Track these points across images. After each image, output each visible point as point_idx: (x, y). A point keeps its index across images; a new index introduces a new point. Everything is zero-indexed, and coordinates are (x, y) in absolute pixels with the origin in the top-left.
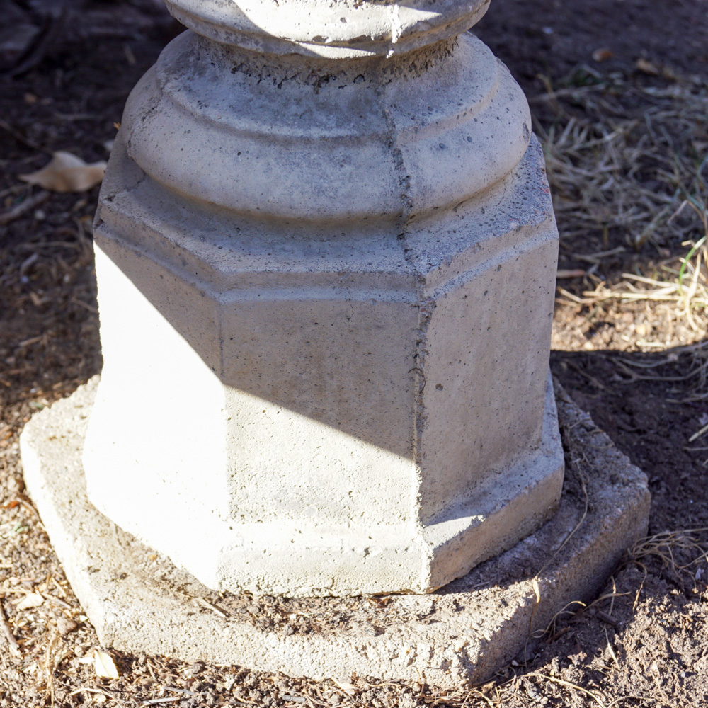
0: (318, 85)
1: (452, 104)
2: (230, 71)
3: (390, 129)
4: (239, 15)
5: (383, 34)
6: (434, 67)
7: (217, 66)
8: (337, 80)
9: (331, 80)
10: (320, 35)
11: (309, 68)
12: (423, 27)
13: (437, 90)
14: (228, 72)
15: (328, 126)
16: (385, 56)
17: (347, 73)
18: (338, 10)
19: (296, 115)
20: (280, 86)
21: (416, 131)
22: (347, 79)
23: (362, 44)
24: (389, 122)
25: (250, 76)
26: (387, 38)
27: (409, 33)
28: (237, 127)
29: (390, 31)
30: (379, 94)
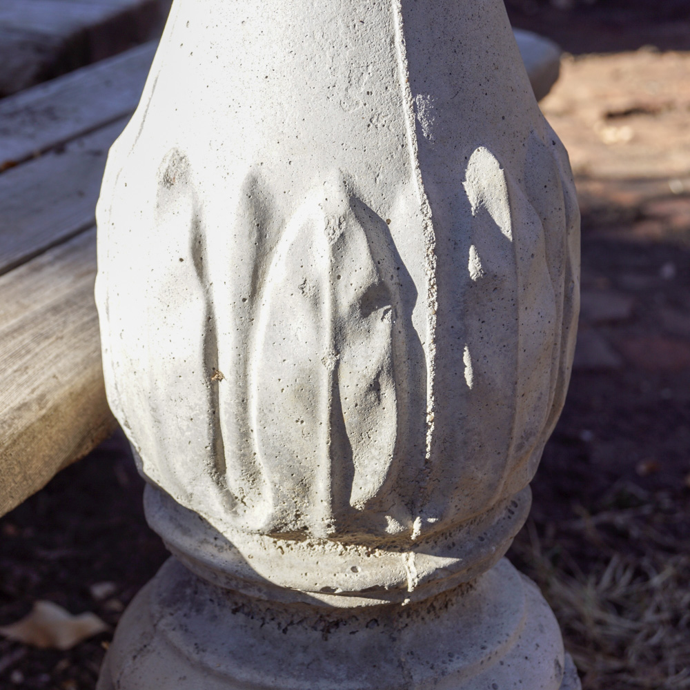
0: (327, 631)
1: (475, 647)
2: (230, 611)
3: (407, 680)
4: (241, 562)
5: (398, 583)
6: (455, 606)
7: (216, 604)
8: (347, 625)
9: (341, 625)
10: (329, 585)
11: (317, 613)
12: (442, 575)
13: (459, 632)
14: (228, 612)
15: (338, 678)
16: (401, 603)
17: (359, 618)
18: (348, 558)
19: (303, 664)
20: (285, 631)
21: (436, 681)
22: (359, 624)
23: (375, 592)
24: (406, 672)
25: (252, 618)
26: (402, 587)
27: (426, 582)
28: (237, 678)
29: (406, 580)
30: (394, 640)
